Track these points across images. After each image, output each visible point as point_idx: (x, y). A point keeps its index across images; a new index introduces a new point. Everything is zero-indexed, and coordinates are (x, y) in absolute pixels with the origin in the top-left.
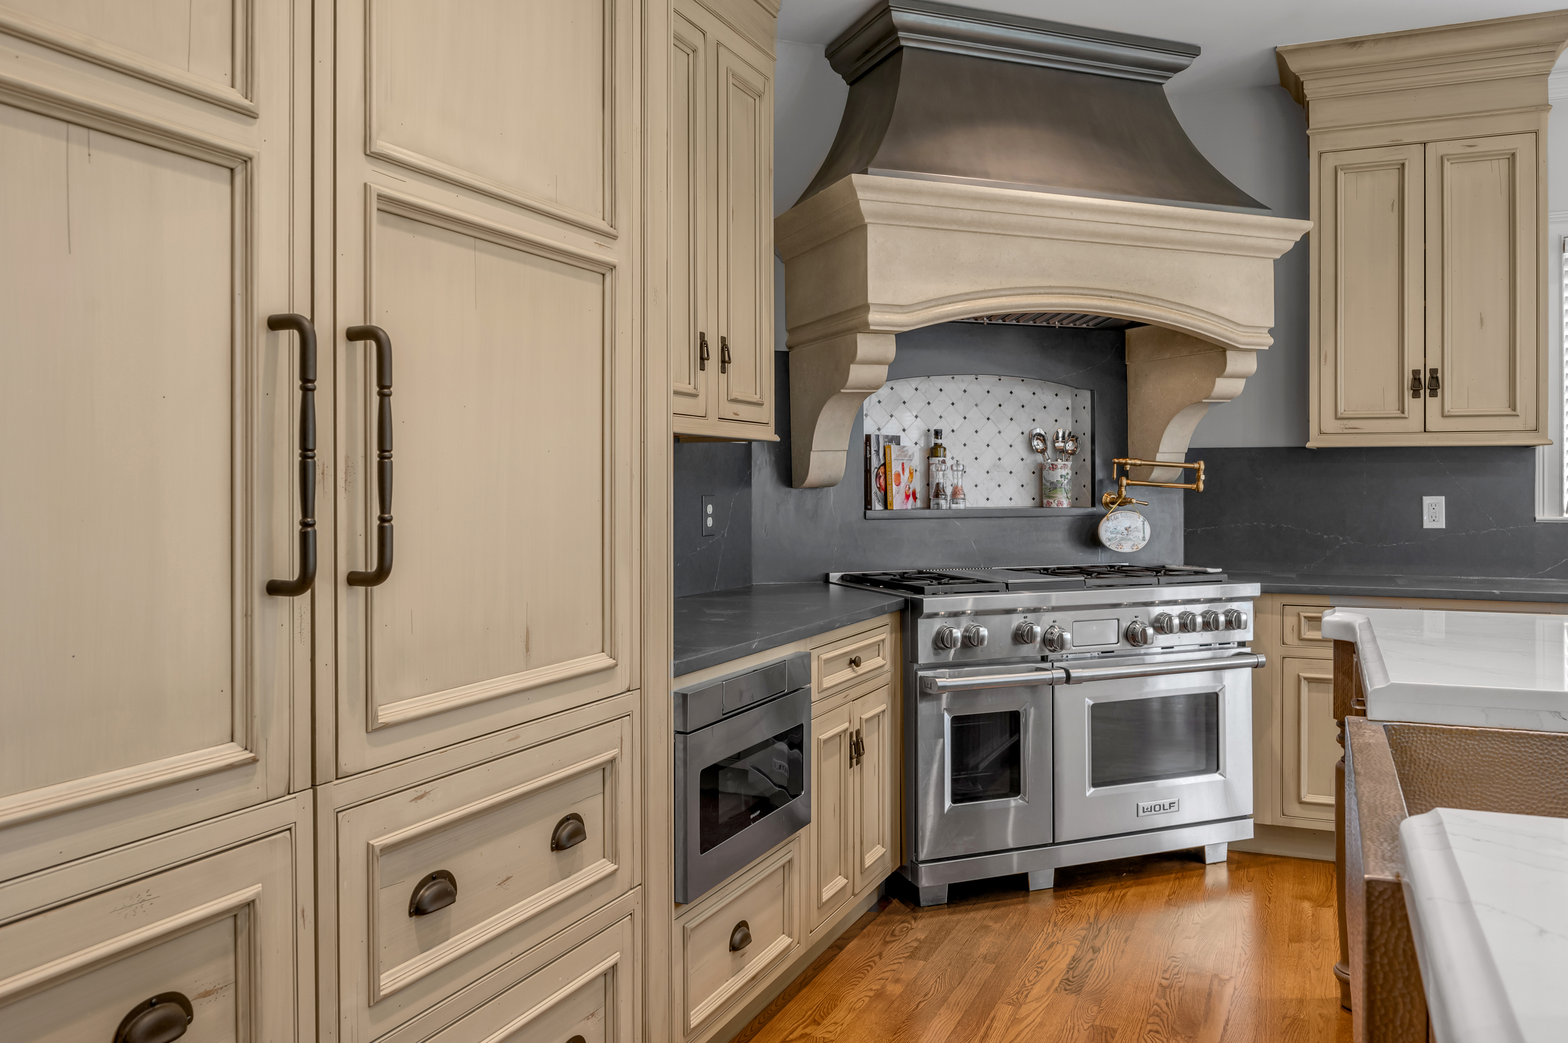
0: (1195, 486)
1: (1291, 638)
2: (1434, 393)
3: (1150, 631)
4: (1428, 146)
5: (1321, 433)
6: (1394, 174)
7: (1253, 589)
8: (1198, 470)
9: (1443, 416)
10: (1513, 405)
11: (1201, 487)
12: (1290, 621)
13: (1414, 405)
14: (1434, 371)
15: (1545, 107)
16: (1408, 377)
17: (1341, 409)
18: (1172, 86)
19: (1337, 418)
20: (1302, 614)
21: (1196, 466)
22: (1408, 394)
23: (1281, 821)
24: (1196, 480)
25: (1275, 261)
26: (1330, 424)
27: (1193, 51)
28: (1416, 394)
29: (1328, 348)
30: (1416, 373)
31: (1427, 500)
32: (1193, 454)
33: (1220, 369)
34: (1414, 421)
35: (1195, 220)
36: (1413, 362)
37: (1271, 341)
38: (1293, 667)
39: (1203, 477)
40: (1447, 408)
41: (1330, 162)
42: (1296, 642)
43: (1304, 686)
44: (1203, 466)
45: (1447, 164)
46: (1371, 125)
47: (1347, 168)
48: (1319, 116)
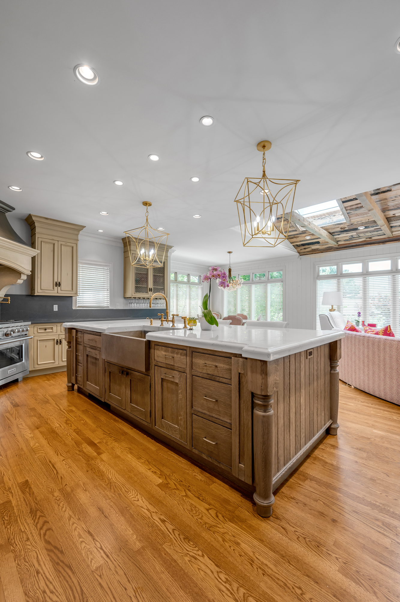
0: (8, 302)
1: (36, 332)
2: (59, 286)
3: (12, 333)
4: (59, 242)
5: (38, 292)
6: (52, 245)
7: (30, 323)
8: (8, 299)
9: (61, 290)
10: (72, 289)
11: (9, 303)
12: (36, 329)
13: (56, 288)
14: (59, 282)
15: (78, 240)
16: (55, 283)
17: (42, 288)
18: (7, 214)
19: (41, 289)
20: (38, 328)
21: (8, 298)
22: (55, 286)
23: (34, 369)
24: (8, 301)
25: (32, 257)
26: (39, 291)
27: (14, 209)
28: (56, 286)
29: (39, 276)
30: (56, 282)
31: (54, 306)
32: (6, 295)
33: (20, 278)
34: (56, 291)
35: (20, 246)
36: (56, 280)
37: (31, 273)
38: (36, 338)
39: (10, 300)
40: (62, 289)
41: (40, 240)
42: (37, 333)
43: (38, 341)
44: (10, 298)
45: (62, 246)
46: (49, 235)
47: (43, 241)
48: (38, 230)
